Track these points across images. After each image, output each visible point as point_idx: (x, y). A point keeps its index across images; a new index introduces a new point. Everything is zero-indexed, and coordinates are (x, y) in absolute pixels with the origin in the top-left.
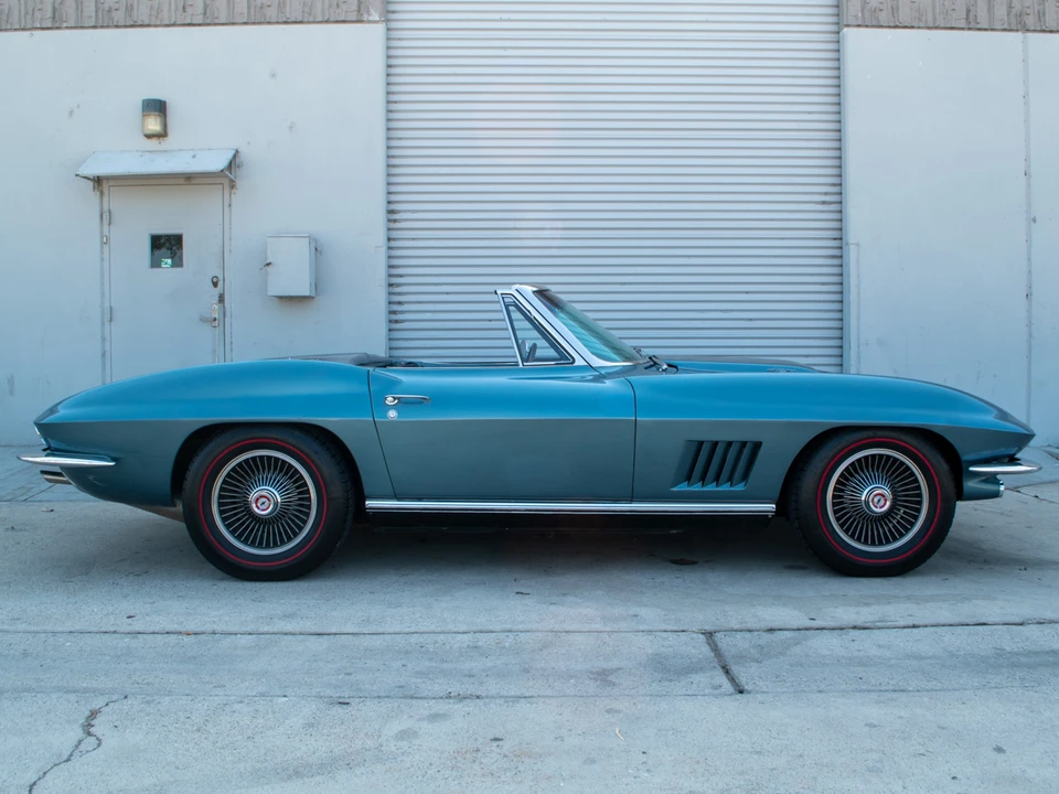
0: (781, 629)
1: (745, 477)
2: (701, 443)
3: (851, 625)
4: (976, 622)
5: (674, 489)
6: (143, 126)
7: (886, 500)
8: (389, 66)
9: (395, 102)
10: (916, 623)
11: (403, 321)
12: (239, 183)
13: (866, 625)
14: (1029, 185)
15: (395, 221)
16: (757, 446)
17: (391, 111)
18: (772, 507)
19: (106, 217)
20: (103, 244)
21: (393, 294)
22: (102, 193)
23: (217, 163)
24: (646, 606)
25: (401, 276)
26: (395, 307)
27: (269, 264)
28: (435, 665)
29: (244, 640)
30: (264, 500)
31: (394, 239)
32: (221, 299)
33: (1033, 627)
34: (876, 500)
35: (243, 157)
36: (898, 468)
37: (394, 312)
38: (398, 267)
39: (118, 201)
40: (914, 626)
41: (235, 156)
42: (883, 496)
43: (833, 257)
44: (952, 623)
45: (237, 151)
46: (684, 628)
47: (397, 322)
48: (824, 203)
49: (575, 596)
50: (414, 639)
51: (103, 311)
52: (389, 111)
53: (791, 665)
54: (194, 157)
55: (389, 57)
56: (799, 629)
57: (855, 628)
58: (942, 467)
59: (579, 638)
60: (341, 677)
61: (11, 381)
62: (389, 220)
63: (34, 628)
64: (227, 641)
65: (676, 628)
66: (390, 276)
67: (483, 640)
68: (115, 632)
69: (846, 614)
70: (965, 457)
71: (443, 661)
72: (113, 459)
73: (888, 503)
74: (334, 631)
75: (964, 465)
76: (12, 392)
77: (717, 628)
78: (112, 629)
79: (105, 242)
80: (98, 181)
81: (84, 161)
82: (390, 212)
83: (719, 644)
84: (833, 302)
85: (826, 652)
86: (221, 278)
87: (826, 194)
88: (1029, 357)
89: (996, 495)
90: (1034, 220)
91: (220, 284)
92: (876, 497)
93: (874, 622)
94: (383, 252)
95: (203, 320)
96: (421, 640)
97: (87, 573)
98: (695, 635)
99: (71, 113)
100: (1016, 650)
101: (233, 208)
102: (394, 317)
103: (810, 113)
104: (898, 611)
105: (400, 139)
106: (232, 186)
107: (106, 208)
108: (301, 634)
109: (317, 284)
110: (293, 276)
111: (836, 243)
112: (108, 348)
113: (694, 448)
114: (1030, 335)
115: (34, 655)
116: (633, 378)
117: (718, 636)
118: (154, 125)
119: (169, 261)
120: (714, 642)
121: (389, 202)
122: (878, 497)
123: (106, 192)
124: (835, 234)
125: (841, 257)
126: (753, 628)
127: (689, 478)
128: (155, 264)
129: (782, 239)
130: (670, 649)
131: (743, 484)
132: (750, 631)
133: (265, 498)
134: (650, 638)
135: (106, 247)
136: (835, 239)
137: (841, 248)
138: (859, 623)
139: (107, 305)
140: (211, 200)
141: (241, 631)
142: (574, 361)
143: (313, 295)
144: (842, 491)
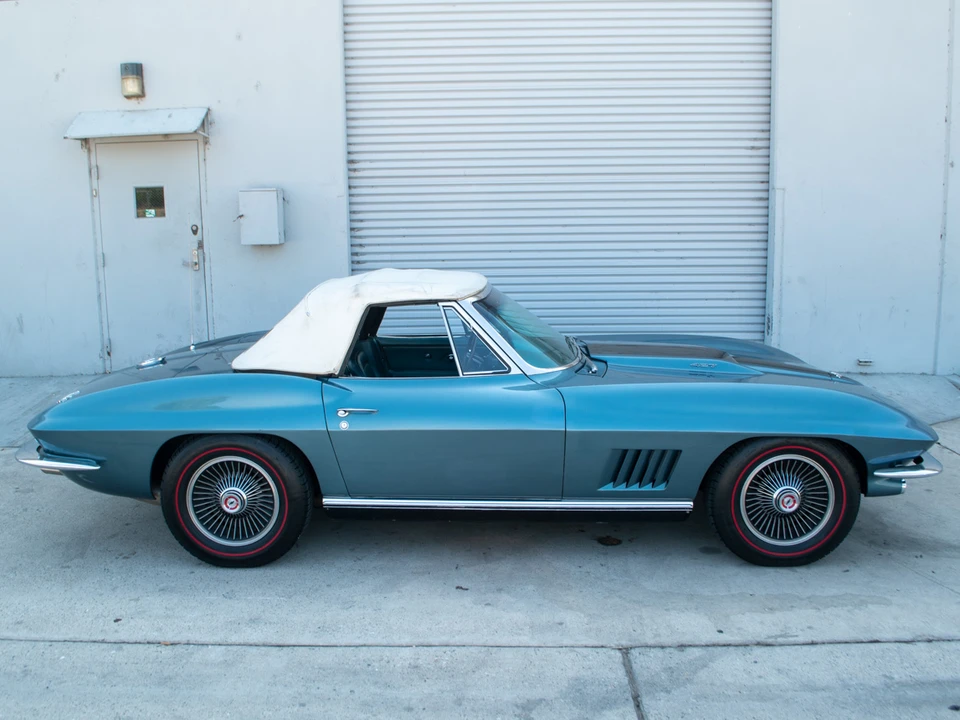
0: (690, 646)
1: (666, 478)
2: (625, 452)
3: (755, 642)
4: (871, 639)
5: (601, 489)
6: (123, 88)
7: (795, 502)
8: (346, 24)
9: (352, 58)
10: (815, 639)
11: (364, 262)
12: (212, 140)
13: (770, 641)
14: (949, 130)
15: (355, 170)
16: (677, 454)
17: (349, 67)
18: (689, 504)
19: (94, 172)
20: (93, 196)
21: (355, 237)
22: (89, 150)
23: (191, 123)
24: (571, 608)
25: (362, 221)
26: (357, 250)
27: (241, 216)
28: (378, 691)
29: (215, 654)
30: (232, 500)
31: (355, 187)
32: (201, 245)
33: (922, 645)
34: (786, 500)
35: (214, 116)
36: (807, 472)
37: (356, 254)
38: (359, 212)
39: (104, 158)
40: (813, 643)
41: (207, 114)
42: (792, 497)
43: (760, 199)
44: (848, 639)
45: (209, 109)
46: (604, 644)
47: (358, 262)
48: (753, 148)
49: (508, 593)
50: (363, 653)
51: (96, 256)
52: (347, 67)
53: (697, 697)
54: (170, 116)
55: (345, 15)
56: (708, 646)
57: (758, 644)
58: (848, 468)
59: (508, 654)
60: (295, 709)
61: (20, 321)
62: (350, 170)
63: (34, 636)
64: (199, 655)
65: (596, 643)
66: (352, 221)
67: (425, 657)
68: (103, 642)
69: (752, 624)
70: (871, 461)
71: (387, 686)
72: (99, 463)
73: (796, 506)
74: (292, 642)
75: (869, 468)
76: (21, 330)
77: (633, 644)
78: (100, 638)
79: (95, 194)
80: (85, 141)
81: (71, 123)
82: (351, 162)
83: (634, 666)
84: (758, 241)
85: (730, 680)
86: (200, 227)
87: (755, 139)
88: (940, 292)
89: (898, 492)
90: (952, 165)
91: (199, 231)
92: (786, 496)
93: (776, 637)
94: (344, 201)
95: (185, 264)
96: (369, 655)
97: (82, 555)
98: (613, 652)
99: (57, 76)
100: (904, 678)
101: (207, 161)
102: (356, 258)
103: (742, 62)
104: (800, 621)
105: (358, 93)
106: (206, 142)
107: (93, 163)
108: (264, 645)
109: (286, 233)
110: (263, 227)
111: (763, 186)
112: (102, 291)
113: (617, 457)
114: (942, 273)
115: (33, 673)
116: (562, 389)
117: (634, 653)
118: (132, 86)
119: (153, 211)
120: (629, 661)
121: (349, 153)
122: (788, 499)
123: (93, 148)
124: (762, 178)
125: (768, 199)
126: (666, 644)
127: (614, 479)
128: (141, 215)
129: (713, 182)
130: (589, 673)
131: (664, 485)
132: (663, 647)
133: (234, 497)
134: (572, 655)
135: (96, 200)
136: (762, 182)
137: (768, 190)
138: (762, 638)
139: (100, 252)
140: (188, 155)
141: (212, 641)
142: (510, 370)
143: (282, 241)
144: (757, 486)
